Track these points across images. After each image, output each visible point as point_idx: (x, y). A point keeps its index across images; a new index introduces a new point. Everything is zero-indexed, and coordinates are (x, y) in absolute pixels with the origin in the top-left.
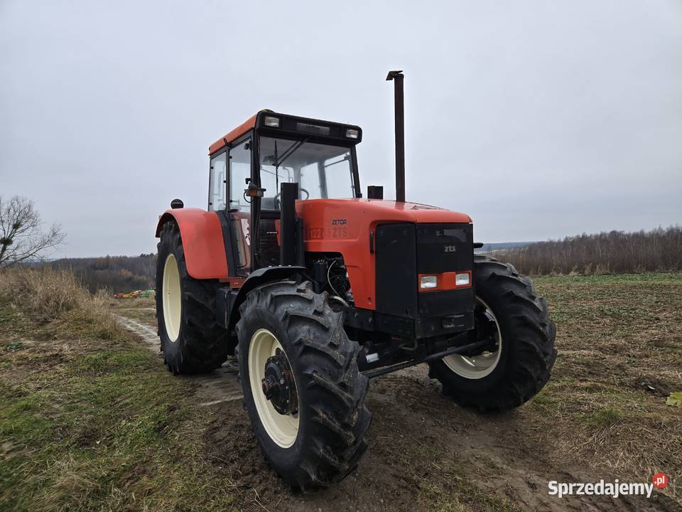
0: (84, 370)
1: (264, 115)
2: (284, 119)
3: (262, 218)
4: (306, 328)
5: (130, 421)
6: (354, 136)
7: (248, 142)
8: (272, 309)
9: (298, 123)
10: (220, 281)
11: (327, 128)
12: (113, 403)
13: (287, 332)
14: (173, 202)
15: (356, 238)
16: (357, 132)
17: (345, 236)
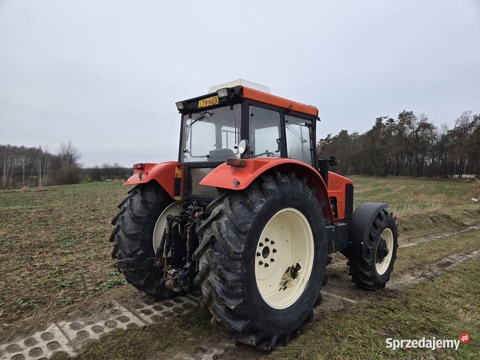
17: (337, 189)
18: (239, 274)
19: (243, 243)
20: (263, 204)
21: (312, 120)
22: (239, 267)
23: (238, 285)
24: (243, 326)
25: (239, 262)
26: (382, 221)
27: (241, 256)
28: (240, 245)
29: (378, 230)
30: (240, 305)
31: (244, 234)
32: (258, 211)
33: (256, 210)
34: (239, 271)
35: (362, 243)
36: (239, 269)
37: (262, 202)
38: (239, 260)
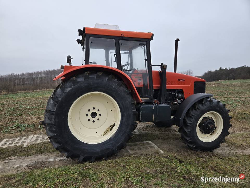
17: (184, 84)
18: (53, 121)
19: (56, 107)
20: (71, 88)
21: (146, 42)
22: (53, 118)
23: (53, 127)
24: (57, 146)
25: (53, 116)
26: (203, 105)
27: (54, 113)
28: (54, 107)
29: (197, 111)
30: (54, 136)
31: (57, 102)
32: (67, 92)
33: (66, 91)
34: (53, 120)
35: (180, 118)
36: (53, 119)
37: (71, 87)
38: (53, 114)
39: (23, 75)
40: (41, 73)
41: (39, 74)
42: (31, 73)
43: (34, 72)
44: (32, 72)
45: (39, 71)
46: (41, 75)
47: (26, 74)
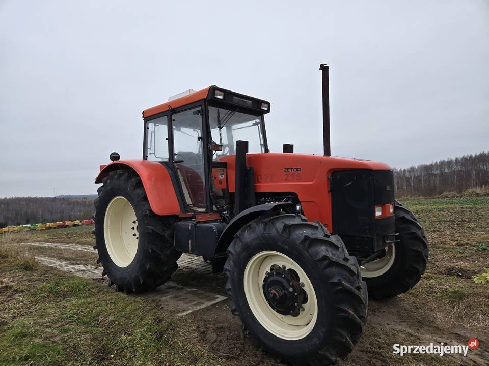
0: (44, 298)
1: (213, 89)
2: (227, 93)
3: (214, 167)
4: (324, 248)
5: (129, 335)
6: (266, 109)
7: (199, 109)
8: (285, 235)
9: (234, 97)
10: (180, 217)
11: (250, 102)
12: (99, 322)
13: (307, 251)
14: (111, 154)
15: (312, 181)
16: (267, 105)
17: (300, 180)
39: (413, 169)
40: (450, 163)
41: (445, 165)
42: (428, 164)
43: (434, 163)
44: (431, 163)
45: (446, 160)
46: (450, 168)
47: (418, 167)
